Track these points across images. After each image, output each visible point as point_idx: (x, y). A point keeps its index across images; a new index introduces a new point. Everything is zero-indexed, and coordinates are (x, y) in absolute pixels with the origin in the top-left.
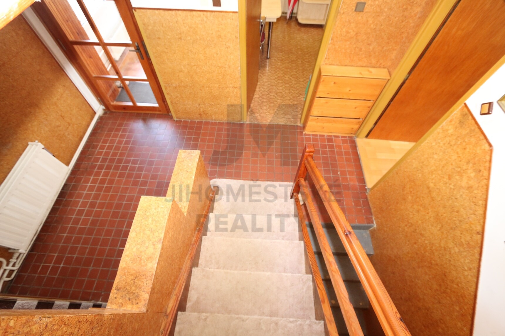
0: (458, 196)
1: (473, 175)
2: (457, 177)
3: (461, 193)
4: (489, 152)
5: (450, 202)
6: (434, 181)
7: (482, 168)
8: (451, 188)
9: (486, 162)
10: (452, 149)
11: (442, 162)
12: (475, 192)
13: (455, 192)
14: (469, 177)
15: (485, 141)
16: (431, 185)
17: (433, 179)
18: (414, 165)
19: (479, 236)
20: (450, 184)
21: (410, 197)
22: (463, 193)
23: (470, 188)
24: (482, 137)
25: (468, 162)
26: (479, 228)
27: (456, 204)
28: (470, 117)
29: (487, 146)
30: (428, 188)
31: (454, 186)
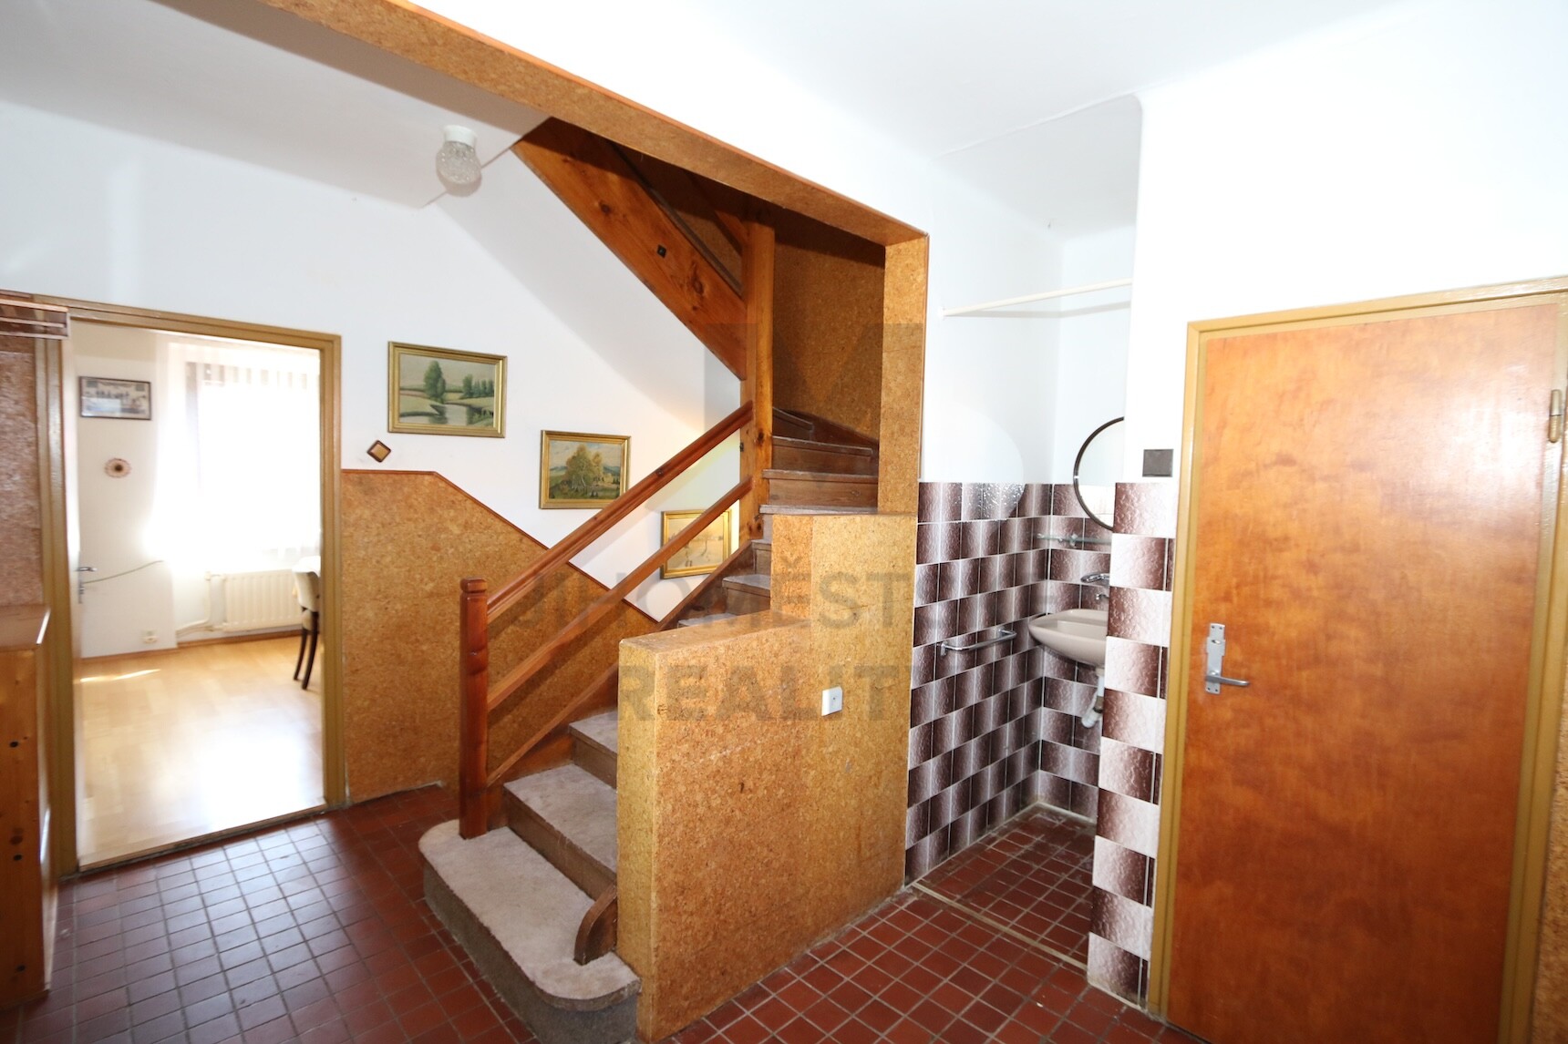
0: (469, 547)
1: (452, 513)
2: (443, 536)
3: (467, 540)
4: (437, 479)
5: (470, 562)
6: (426, 580)
7: (452, 498)
8: (452, 554)
9: (446, 489)
10: (398, 524)
11: (404, 551)
12: (474, 521)
13: (461, 549)
14: (453, 520)
15: (419, 476)
16: (429, 587)
17: (422, 580)
18: (370, 614)
19: (525, 540)
20: (446, 553)
21: (424, 648)
22: (468, 537)
23: (466, 526)
24: (412, 477)
25: (432, 510)
26: (516, 536)
27: (478, 554)
28: (371, 475)
29: (427, 477)
30: (431, 595)
31: (452, 547)
